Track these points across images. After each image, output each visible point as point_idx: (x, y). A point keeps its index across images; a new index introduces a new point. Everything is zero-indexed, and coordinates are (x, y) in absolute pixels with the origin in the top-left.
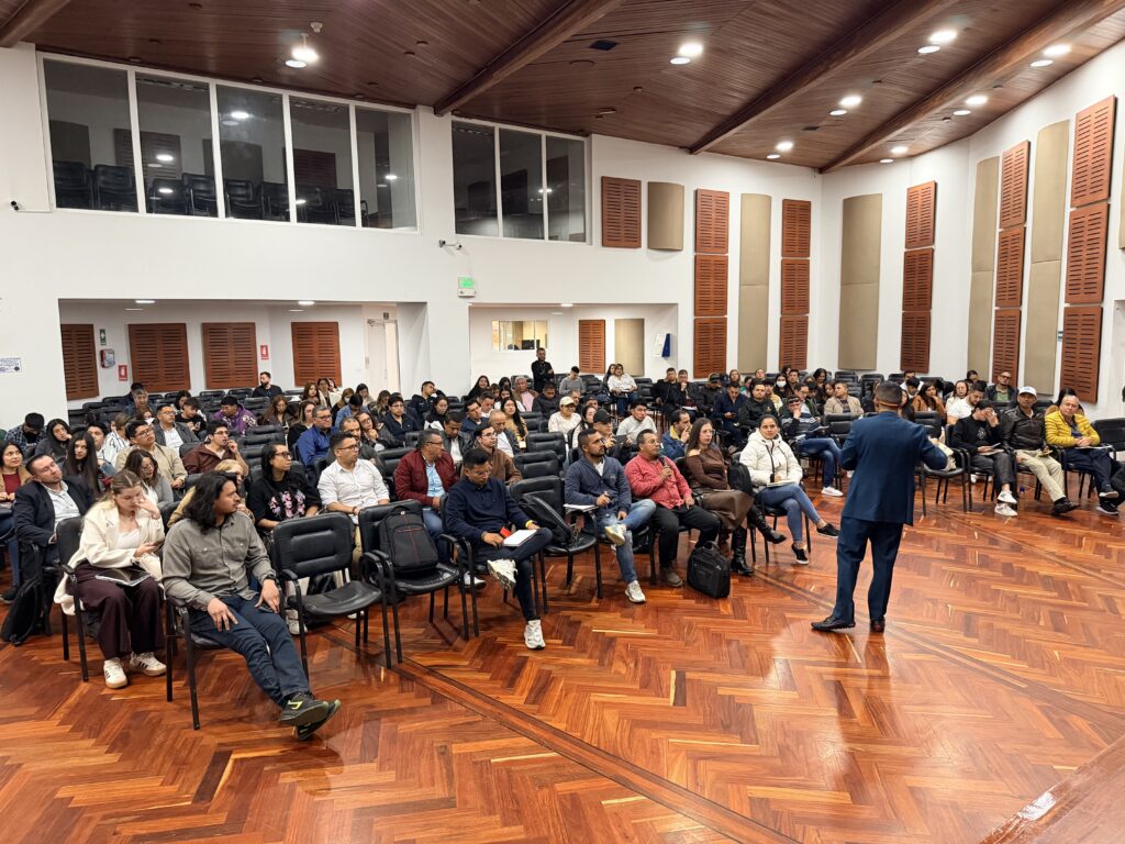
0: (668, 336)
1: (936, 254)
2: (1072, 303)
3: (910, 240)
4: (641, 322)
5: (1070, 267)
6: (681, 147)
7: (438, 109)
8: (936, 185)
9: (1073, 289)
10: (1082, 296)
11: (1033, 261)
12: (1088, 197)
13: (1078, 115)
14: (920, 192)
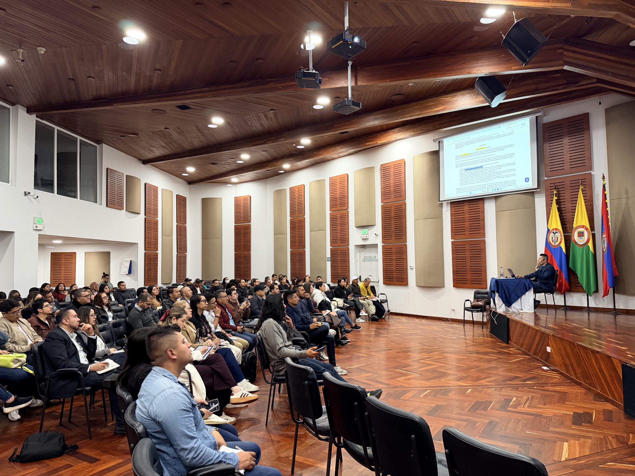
0: (131, 261)
1: (251, 227)
2: (332, 247)
3: (237, 219)
4: (108, 254)
5: (331, 233)
6: (139, 160)
7: (30, 111)
8: (250, 197)
9: (333, 241)
10: (339, 244)
11: (311, 231)
12: (339, 208)
13: (330, 178)
14: (242, 199)
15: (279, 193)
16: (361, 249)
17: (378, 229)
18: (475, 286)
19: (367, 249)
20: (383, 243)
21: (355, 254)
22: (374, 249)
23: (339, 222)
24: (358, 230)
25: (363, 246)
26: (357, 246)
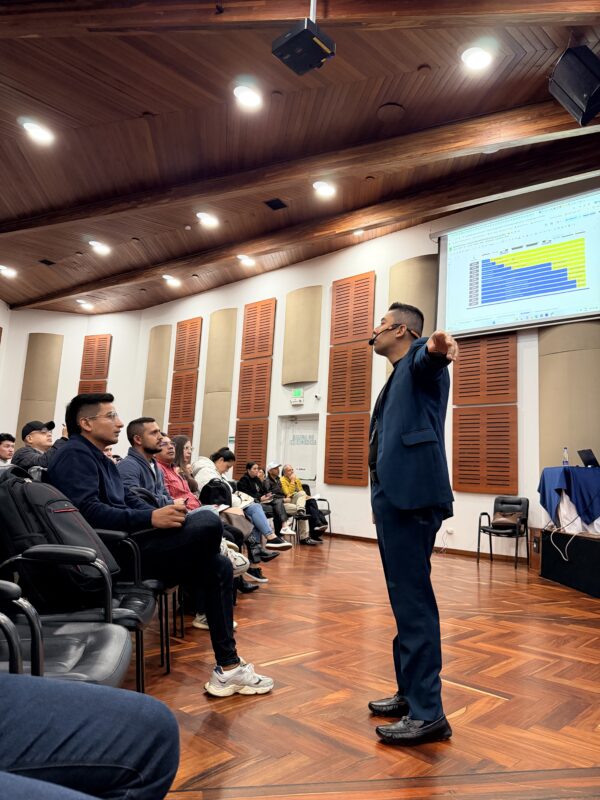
2: (240, 418)
3: (86, 374)
5: (240, 396)
8: (111, 337)
9: (243, 408)
10: (252, 413)
11: (206, 392)
12: (256, 354)
13: (246, 306)
14: (97, 340)
15: (159, 332)
16: (289, 423)
17: (322, 388)
18: (495, 489)
19: (300, 424)
20: (328, 411)
21: (279, 431)
22: (311, 424)
23: (255, 378)
24: (286, 390)
25: (293, 419)
26: (282, 418)
